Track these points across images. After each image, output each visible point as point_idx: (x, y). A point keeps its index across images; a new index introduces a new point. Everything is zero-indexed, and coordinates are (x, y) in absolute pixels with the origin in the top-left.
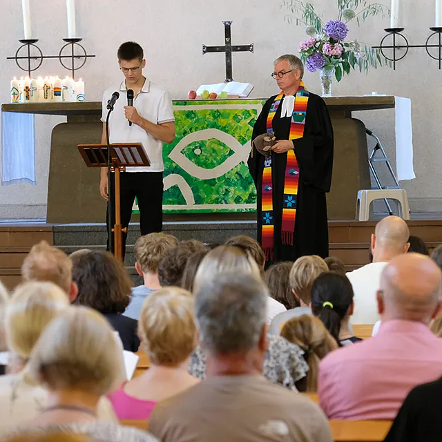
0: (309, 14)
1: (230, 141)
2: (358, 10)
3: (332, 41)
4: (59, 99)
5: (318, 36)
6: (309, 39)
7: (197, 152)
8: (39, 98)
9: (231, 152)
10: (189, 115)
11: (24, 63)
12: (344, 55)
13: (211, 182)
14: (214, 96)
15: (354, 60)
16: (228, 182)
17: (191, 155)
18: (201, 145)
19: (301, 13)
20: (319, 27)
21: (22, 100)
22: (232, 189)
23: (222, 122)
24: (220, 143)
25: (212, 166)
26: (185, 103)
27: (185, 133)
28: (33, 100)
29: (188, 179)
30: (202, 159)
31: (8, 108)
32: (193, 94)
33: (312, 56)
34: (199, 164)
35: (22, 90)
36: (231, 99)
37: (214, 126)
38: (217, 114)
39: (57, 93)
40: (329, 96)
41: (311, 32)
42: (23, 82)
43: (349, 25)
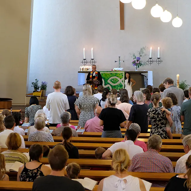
0: (134, 55)
1: (119, 79)
2: (143, 55)
3: (138, 61)
4: (88, 71)
5: (135, 60)
6: (134, 60)
7: (112, 80)
8: (85, 70)
9: (119, 81)
10: (111, 74)
11: (84, 63)
12: (139, 63)
13: (115, 86)
14: (116, 70)
15: (141, 64)
16: (118, 86)
17: (111, 81)
18: (113, 79)
19: (133, 55)
20: (136, 58)
21: (82, 71)
22: (118, 87)
23: (117, 75)
24: (117, 79)
25: (115, 83)
26: (110, 72)
27: (110, 77)
28: (83, 71)
29: (111, 85)
30: (113, 82)
31: (79, 72)
32: (112, 70)
33: (134, 63)
34: (112, 83)
35: (82, 69)
36: (119, 71)
37: (115, 76)
38: (116, 74)
39: (88, 70)
40: (137, 71)
41: (134, 59)
42: (82, 67)
43: (141, 58)
